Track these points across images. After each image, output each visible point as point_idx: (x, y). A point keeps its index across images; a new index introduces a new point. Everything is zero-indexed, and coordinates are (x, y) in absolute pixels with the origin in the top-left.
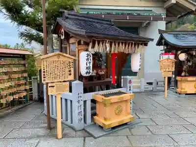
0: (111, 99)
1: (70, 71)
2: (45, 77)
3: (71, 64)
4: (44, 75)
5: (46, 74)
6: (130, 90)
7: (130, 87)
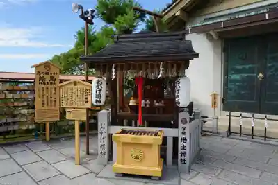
1: (87, 98)
2: (63, 103)
3: (88, 91)
4: (62, 100)
5: (64, 99)
6: (184, 133)
7: (184, 129)
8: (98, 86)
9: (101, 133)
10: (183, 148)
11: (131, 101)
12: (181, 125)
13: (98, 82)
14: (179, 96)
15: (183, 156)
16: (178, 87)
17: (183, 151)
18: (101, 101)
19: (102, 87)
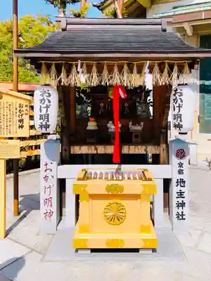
1: (21, 121)
3: (24, 109)
6: (180, 172)
7: (181, 165)
8: (44, 99)
9: (46, 178)
10: (181, 194)
11: (89, 123)
14: (181, 115)
15: (180, 208)
16: (179, 101)
17: (180, 200)
18: (49, 126)
19: (49, 102)
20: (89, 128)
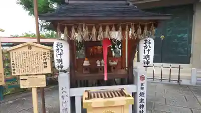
0: (91, 103)
1: (45, 63)
2: (15, 70)
3: (46, 55)
4: (14, 67)
5: (15, 66)
6: (142, 88)
7: (142, 84)
8: (58, 49)
9: (63, 97)
10: (142, 101)
11: (85, 62)
12: (139, 82)
13: (58, 45)
14: (149, 56)
15: (141, 108)
16: (148, 47)
17: (141, 104)
18: (63, 66)
19: (62, 51)
20: (84, 65)
